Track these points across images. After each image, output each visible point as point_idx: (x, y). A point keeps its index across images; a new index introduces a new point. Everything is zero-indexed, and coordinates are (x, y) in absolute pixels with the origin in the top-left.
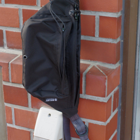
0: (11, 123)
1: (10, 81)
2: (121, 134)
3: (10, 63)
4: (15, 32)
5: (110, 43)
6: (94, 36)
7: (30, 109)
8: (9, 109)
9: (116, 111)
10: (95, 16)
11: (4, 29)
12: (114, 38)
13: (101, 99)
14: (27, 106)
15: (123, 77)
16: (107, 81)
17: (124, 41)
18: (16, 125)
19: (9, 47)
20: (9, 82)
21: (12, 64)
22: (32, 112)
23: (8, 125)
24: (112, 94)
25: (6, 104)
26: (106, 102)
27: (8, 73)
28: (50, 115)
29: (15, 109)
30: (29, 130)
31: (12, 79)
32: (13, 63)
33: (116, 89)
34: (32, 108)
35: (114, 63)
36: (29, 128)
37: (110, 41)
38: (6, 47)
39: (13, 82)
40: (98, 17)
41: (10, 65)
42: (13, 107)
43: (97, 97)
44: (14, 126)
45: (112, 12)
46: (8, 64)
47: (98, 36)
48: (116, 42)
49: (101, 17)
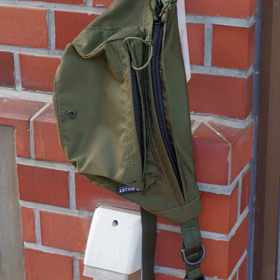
0: (33, 240)
1: (33, 156)
2: (254, 257)
3: (32, 119)
4: (39, 57)
5: (235, 78)
6: (203, 65)
7: (73, 212)
8: (29, 214)
9: (246, 211)
10: (203, 25)
11: (16, 51)
12: (242, 68)
13: (219, 189)
14: (67, 206)
15: (258, 144)
16: (230, 153)
17: (261, 72)
18: (43, 244)
19: (26, 88)
20: (29, 158)
21: (35, 122)
22: (77, 219)
23: (27, 245)
24: (239, 178)
25: (23, 203)
26: (229, 194)
27: (27, 141)
28: (116, 222)
29: (41, 213)
30: (71, 255)
31: (36, 152)
32: (38, 120)
33: (246, 168)
34: (78, 209)
35: (243, 117)
36: (71, 251)
37: (233, 73)
38: (19, 87)
39: (37, 159)
40: (211, 27)
41: (31, 124)
42: (38, 208)
43: (210, 186)
44: (38, 247)
45: (238, 17)
46: (29, 121)
47: (209, 64)
48: (245, 76)
49: (215, 27)
